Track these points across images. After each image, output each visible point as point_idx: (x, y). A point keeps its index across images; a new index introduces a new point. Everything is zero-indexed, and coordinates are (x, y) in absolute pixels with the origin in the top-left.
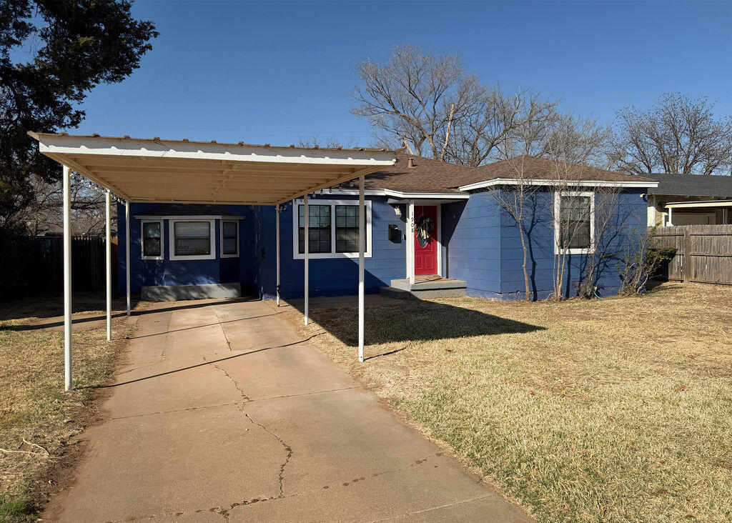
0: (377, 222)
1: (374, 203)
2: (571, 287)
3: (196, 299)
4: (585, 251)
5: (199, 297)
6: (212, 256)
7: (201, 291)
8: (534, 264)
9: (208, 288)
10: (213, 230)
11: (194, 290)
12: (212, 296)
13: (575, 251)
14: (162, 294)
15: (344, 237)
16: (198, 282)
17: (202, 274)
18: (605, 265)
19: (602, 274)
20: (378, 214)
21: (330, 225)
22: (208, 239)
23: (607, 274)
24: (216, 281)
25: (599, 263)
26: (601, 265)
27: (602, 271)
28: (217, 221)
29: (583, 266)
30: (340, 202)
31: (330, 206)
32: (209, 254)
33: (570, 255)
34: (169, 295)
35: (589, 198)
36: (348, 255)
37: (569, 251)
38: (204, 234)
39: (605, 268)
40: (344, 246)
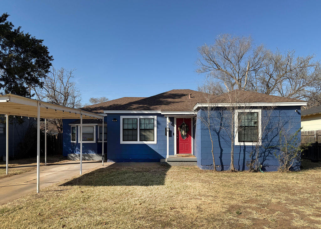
0: (159, 126)
1: (158, 117)
2: (245, 164)
3: (88, 160)
4: (254, 144)
5: (89, 159)
6: (94, 142)
7: (90, 157)
8: (222, 150)
9: (92, 155)
10: (95, 130)
11: (87, 156)
12: (94, 159)
13: (247, 144)
14: (75, 157)
15: (144, 133)
16: (89, 152)
17: (91, 149)
18: (269, 152)
19: (267, 158)
20: (160, 122)
21: (137, 128)
22: (93, 134)
23: (271, 158)
24: (95, 152)
25: (265, 151)
26: (267, 153)
27: (267, 156)
28: (97, 126)
29: (254, 153)
30: (141, 117)
31: (137, 119)
32: (93, 140)
33: (245, 146)
34: (77, 157)
35: (257, 113)
36: (145, 142)
37: (244, 144)
38: (91, 132)
39: (270, 154)
40: (143, 138)
